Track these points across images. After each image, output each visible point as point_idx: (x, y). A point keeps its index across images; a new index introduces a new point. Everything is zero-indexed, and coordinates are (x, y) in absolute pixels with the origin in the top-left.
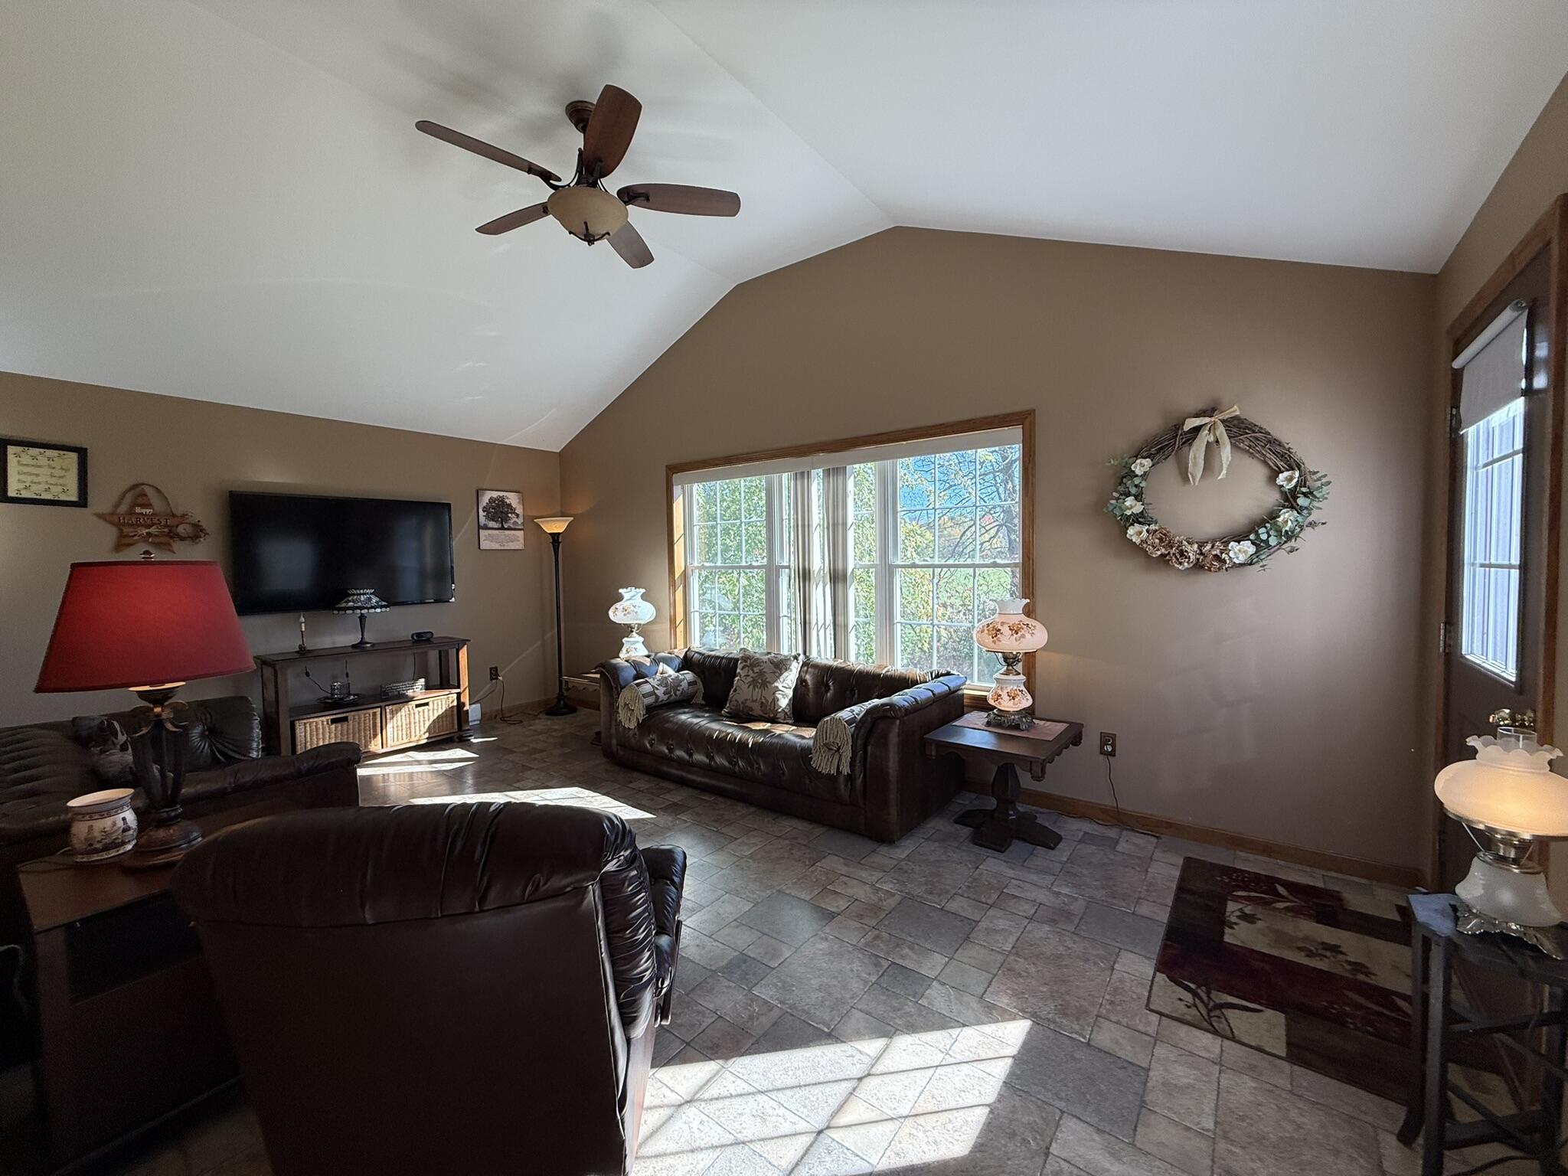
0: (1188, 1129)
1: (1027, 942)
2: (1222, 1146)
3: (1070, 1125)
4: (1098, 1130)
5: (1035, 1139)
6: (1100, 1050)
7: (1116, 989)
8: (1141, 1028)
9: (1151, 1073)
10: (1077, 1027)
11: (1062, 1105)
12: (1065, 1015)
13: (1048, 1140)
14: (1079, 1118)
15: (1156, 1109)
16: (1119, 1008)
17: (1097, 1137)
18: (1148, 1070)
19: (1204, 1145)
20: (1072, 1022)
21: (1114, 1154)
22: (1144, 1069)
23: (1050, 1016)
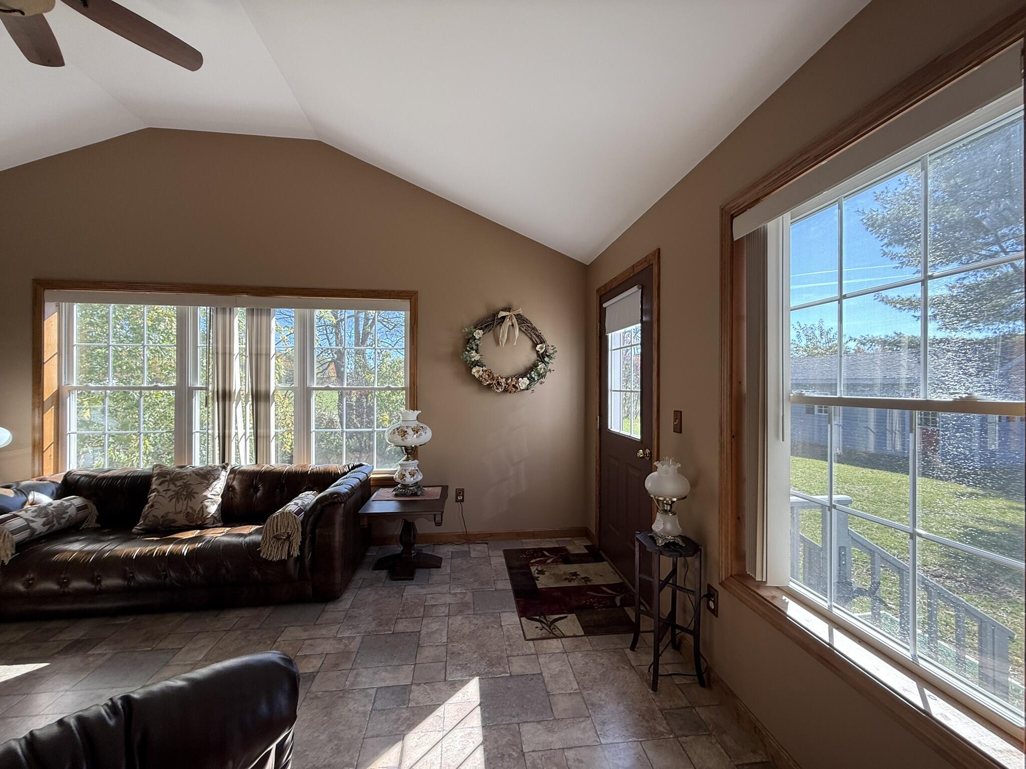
0: (570, 694)
1: (453, 631)
2: (585, 693)
3: (525, 728)
4: (539, 722)
5: (514, 750)
6: (518, 676)
7: (508, 637)
8: (528, 652)
9: (544, 674)
10: (501, 669)
11: (515, 720)
12: (493, 665)
13: (520, 746)
14: (527, 722)
15: (555, 693)
16: (514, 646)
17: (539, 727)
18: (541, 674)
19: (579, 698)
20: (497, 668)
21: (550, 731)
22: (539, 674)
23: (486, 670)
